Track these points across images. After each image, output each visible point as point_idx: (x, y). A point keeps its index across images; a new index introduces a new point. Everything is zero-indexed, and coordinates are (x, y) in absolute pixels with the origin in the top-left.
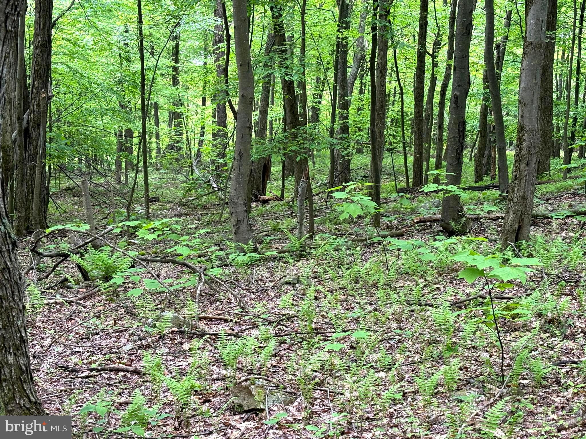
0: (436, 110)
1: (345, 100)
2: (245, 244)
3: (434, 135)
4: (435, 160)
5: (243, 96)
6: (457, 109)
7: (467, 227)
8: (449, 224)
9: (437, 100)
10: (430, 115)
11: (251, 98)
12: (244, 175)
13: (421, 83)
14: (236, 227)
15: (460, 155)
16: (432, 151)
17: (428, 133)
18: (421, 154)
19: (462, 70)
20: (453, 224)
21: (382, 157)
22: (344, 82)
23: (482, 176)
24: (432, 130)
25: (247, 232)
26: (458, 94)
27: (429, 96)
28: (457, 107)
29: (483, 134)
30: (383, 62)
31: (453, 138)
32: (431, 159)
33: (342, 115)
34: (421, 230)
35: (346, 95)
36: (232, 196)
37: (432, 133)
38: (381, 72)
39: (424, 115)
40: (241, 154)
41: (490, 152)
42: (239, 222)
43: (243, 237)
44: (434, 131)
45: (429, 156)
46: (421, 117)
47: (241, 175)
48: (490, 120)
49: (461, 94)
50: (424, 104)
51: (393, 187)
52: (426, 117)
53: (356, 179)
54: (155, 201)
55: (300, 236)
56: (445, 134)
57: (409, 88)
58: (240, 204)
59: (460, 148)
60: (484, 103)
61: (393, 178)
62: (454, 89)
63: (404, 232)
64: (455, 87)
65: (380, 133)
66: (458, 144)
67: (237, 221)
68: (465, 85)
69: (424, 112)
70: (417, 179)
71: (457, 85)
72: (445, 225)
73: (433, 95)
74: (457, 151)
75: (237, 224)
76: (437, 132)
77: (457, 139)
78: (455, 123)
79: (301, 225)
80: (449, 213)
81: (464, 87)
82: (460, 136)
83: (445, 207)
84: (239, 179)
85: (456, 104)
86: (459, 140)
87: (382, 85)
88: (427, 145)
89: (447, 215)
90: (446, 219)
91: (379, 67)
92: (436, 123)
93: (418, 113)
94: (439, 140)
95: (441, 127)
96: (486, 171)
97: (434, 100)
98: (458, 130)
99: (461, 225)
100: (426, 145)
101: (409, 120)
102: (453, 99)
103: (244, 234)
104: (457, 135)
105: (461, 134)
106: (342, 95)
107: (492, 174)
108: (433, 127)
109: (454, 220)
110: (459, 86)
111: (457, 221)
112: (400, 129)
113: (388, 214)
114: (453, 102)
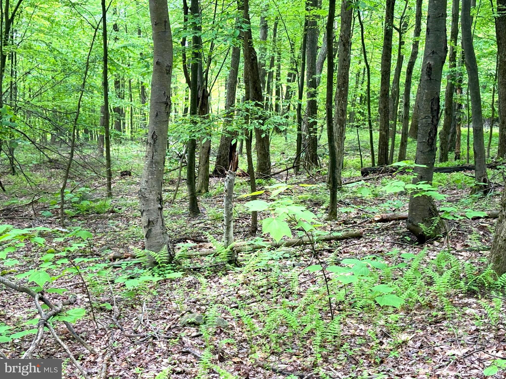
0: (402, 89)
1: (313, 79)
2: (157, 251)
3: (400, 112)
4: (400, 135)
5: (158, 63)
6: (430, 82)
7: (440, 231)
8: (417, 226)
9: (403, 80)
10: (396, 93)
11: (168, 66)
12: (158, 163)
13: (388, 61)
14: (147, 229)
15: (433, 140)
16: (398, 127)
17: (394, 111)
18: (387, 131)
19: (438, 33)
20: (422, 226)
21: (344, 137)
22: (312, 60)
23: (447, 153)
24: (398, 107)
25: (162, 236)
26: (432, 63)
27: (395, 75)
28: (430, 79)
29: (448, 112)
30: (346, 35)
31: (425, 118)
32: (397, 135)
33: (310, 93)
34: (383, 230)
35: (314, 73)
36: (143, 190)
37: (398, 111)
38: (344, 45)
39: (390, 93)
40: (155, 137)
41: (454, 129)
42: (151, 223)
43: (156, 241)
44: (400, 109)
45: (395, 132)
46: (387, 94)
47: (155, 163)
48: (455, 99)
49: (435, 63)
50: (391, 83)
51: (358, 162)
52: (392, 95)
53: (324, 154)
54: (126, 175)
55: (227, 243)
56: (410, 112)
57: (377, 69)
58: (153, 200)
59: (434, 131)
60: (450, 81)
61: (359, 153)
62: (426, 57)
63: (361, 233)
64: (428, 54)
65: (343, 110)
66: (431, 126)
67: (149, 222)
68: (441, 51)
69: (390, 91)
70: (382, 156)
71: (430, 52)
72: (413, 227)
73: (399, 75)
74: (430, 135)
75: (149, 224)
76: (403, 110)
77: (430, 120)
78: (427, 100)
79: (228, 229)
80: (418, 212)
81: (440, 54)
82: (433, 116)
83: (412, 205)
84: (152, 168)
85: (429, 76)
86: (432, 121)
87: (345, 60)
88: (393, 122)
89: (415, 215)
90: (415, 220)
91: (342, 41)
92: (401, 102)
93: (385, 90)
94: (405, 118)
95: (407, 105)
96: (450, 148)
97: (400, 80)
98: (432, 108)
99: (433, 228)
100: (391, 122)
101: (377, 98)
102: (425, 70)
103: (158, 237)
104: (430, 115)
105: (435, 114)
106: (310, 73)
107: (457, 151)
108: (399, 105)
109: (424, 221)
110: (433, 53)
111: (428, 222)
112: (366, 107)
113: (348, 201)
114: (425, 73)
